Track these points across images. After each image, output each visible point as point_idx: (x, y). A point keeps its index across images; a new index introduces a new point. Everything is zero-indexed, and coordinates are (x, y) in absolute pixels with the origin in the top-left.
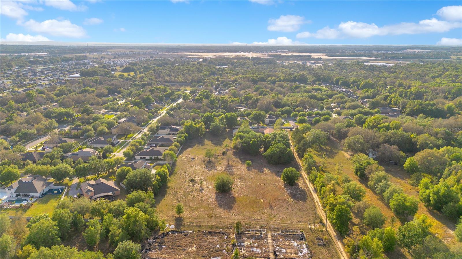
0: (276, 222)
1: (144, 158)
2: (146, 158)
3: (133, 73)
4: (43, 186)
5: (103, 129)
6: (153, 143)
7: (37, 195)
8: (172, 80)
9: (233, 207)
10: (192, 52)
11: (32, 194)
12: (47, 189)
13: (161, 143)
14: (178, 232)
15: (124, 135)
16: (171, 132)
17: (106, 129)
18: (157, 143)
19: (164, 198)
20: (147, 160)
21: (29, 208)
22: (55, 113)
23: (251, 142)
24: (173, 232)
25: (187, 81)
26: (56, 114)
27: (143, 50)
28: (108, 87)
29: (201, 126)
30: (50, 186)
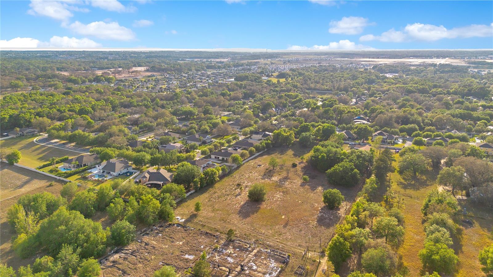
0: (275, 240)
1: (219, 158)
2: (220, 159)
3: (285, 79)
4: (122, 168)
5: (206, 128)
6: (237, 146)
7: (115, 174)
8: (317, 87)
9: (249, 216)
10: (370, 58)
11: (111, 173)
12: (125, 171)
13: (244, 147)
14: (182, 226)
15: (222, 136)
16: (262, 138)
17: (208, 128)
18: (240, 146)
19: (201, 195)
20: (220, 160)
21: (103, 182)
22: (182, 110)
23: (320, 157)
24: (179, 225)
25: (332, 89)
26: (181, 112)
27: (319, 56)
28: (246, 92)
29: (290, 135)
30: (129, 168)
